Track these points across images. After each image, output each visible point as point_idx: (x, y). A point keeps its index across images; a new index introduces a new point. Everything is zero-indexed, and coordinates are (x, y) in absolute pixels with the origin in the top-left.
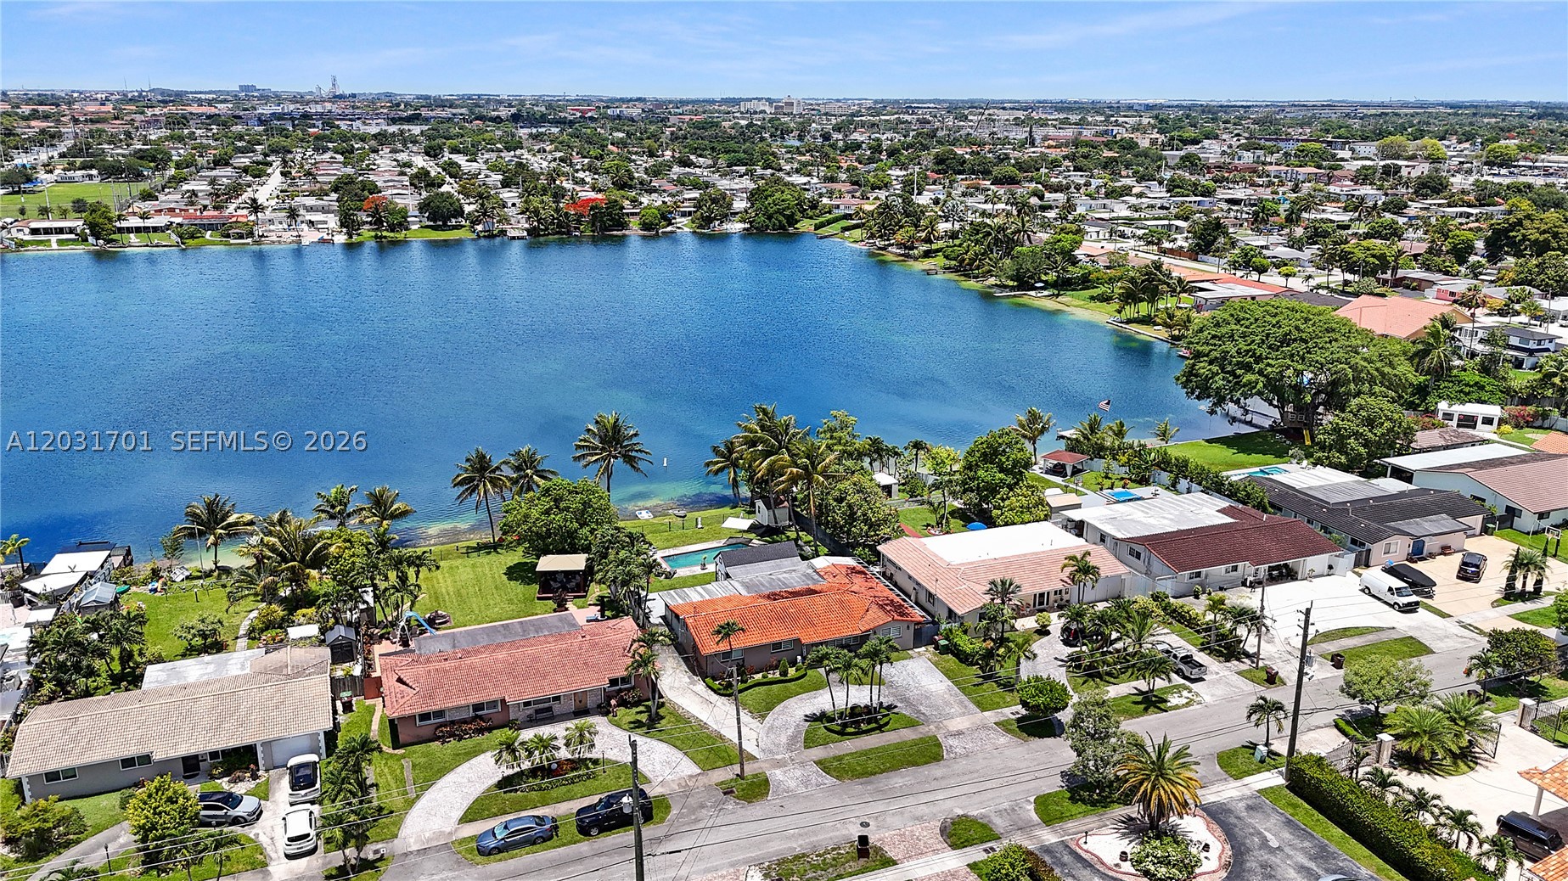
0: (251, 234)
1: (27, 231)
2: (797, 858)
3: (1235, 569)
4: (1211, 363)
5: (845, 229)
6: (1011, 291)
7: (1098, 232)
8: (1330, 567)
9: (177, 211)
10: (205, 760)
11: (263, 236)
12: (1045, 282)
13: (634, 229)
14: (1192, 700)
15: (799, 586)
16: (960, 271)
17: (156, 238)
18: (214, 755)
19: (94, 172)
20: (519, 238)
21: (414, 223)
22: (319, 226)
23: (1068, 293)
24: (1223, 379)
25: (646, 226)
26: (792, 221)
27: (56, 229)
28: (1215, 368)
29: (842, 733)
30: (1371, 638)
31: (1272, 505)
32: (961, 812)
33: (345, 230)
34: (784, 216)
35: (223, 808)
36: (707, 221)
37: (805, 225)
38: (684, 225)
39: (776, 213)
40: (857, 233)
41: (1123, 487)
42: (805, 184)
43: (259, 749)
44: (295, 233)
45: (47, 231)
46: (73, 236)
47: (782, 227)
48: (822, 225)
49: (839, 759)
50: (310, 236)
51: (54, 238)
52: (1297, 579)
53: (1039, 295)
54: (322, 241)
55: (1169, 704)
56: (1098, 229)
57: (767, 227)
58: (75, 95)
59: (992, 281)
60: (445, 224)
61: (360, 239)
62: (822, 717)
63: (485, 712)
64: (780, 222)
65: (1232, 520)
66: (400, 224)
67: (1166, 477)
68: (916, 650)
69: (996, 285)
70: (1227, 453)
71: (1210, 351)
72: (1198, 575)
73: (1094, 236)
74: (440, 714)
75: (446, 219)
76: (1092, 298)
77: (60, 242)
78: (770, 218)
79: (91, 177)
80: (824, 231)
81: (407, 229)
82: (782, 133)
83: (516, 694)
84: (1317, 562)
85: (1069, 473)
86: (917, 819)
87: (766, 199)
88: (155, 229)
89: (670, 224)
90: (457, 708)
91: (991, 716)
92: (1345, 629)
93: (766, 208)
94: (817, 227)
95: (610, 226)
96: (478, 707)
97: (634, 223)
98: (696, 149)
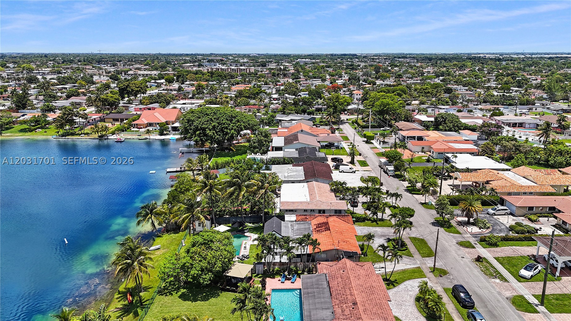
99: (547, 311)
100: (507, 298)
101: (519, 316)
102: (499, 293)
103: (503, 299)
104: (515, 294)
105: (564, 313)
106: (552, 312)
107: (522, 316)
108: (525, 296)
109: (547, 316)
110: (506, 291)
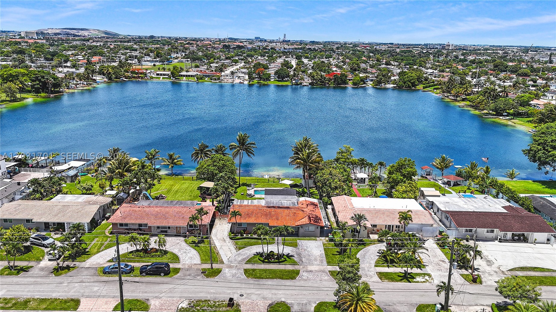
0: (219, 79)
1: (155, 74)
2: (206, 301)
3: (492, 231)
4: (539, 145)
5: (435, 89)
6: (491, 116)
7: (552, 97)
8: (548, 240)
9: (203, 71)
10: (51, 225)
11: (223, 80)
12: (509, 113)
13: (350, 85)
14: (427, 280)
15: (286, 206)
16: (474, 107)
17: (190, 79)
18: (54, 224)
19: (189, 59)
20: (306, 86)
21: (272, 79)
22: (241, 78)
23: (518, 119)
24: (543, 153)
25: (354, 84)
26: (414, 85)
27: (164, 74)
28: (539, 147)
29: (263, 262)
30: (547, 274)
31: (535, 208)
32: (283, 300)
33: (249, 80)
34: (411, 82)
35: (40, 240)
36: (379, 82)
37: (420, 87)
38: (370, 84)
39: (407, 81)
40: (438, 91)
41: (471, 193)
42: (432, 73)
43: (66, 225)
44: (233, 80)
45: (161, 75)
46: (167, 77)
47: (409, 87)
48: (426, 87)
49: (254, 270)
50: (237, 81)
51: (162, 77)
52: (527, 242)
53: (504, 118)
54: (241, 83)
55: (415, 280)
56: (553, 95)
57: (403, 86)
58: (206, 39)
59: (485, 111)
60: (283, 80)
61: (253, 83)
62: (261, 255)
63: (143, 228)
64: (408, 85)
65: (507, 212)
66: (267, 79)
67: (494, 191)
68: (320, 238)
69: (487, 113)
70: (539, 187)
71: (539, 140)
72: (471, 231)
73: (550, 98)
74: (126, 225)
75: (284, 78)
76: (528, 121)
77: (163, 78)
78: (405, 83)
79: (188, 61)
80: (426, 89)
81: (270, 81)
82: (438, 56)
83: (153, 222)
84: (541, 236)
85: (452, 185)
86: (264, 298)
87: (405, 75)
88: (191, 76)
89: (365, 83)
90: (133, 224)
91: (330, 268)
92: (536, 268)
93: (404, 79)
94: (424, 88)
95: (340, 83)
96: (140, 225)
97: (350, 83)
98: (396, 59)
100: (149, 300)
102: (157, 297)
103: (149, 297)
104: (152, 307)
110: (159, 303)
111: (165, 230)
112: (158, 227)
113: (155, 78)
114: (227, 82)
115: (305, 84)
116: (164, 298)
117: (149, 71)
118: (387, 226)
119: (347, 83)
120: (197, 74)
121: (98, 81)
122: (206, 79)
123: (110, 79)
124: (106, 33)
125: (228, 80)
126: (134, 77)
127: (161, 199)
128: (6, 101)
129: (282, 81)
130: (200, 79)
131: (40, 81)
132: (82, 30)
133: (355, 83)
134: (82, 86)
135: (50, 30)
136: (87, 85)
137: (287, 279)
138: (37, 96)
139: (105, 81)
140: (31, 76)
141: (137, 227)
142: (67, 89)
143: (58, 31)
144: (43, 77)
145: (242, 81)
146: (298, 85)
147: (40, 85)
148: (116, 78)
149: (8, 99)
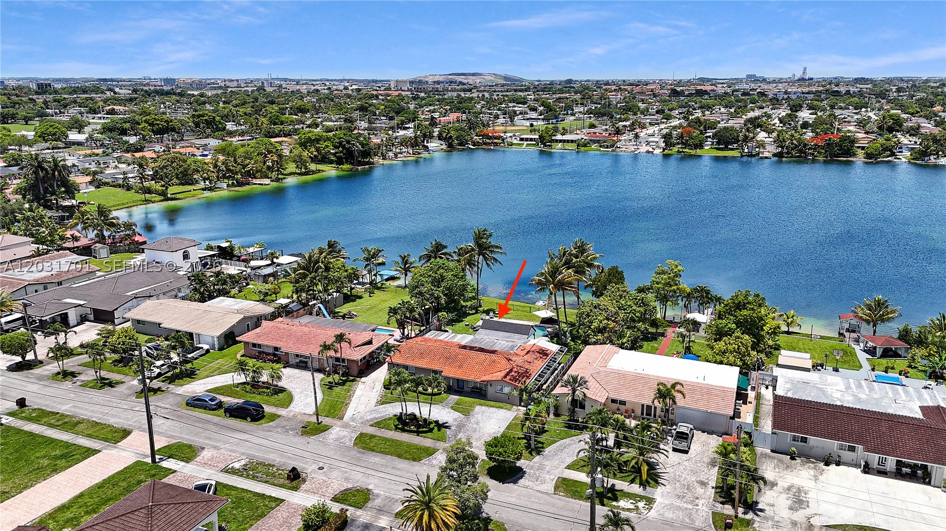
0: (613, 146)
1: (518, 139)
2: (269, 465)
3: (852, 449)
9: (597, 134)
11: (620, 147)
13: (860, 157)
17: (567, 146)
20: (766, 158)
21: (708, 145)
22: (651, 144)
25: (869, 156)
29: (395, 427)
33: (664, 147)
36: (925, 154)
38: (904, 156)
41: (902, 375)
43: (194, 336)
44: (636, 147)
45: (527, 140)
46: (534, 143)
49: (372, 437)
50: (644, 148)
51: (525, 143)
52: (928, 484)
54: (648, 152)
55: (614, 503)
61: (670, 152)
63: (278, 353)
68: (520, 407)
74: (260, 346)
75: (728, 144)
77: (528, 145)
81: (702, 148)
85: (878, 354)
86: (345, 479)
88: (568, 141)
89: (893, 154)
90: (267, 346)
96: (276, 349)
97: (861, 154)
99: (144, 460)
100: (203, 448)
101: (172, 437)
102: (215, 448)
103: (207, 444)
104: (198, 459)
105: (122, 471)
106: (138, 463)
107: (169, 440)
108: (183, 463)
109: (141, 454)
110: (212, 455)
111: (306, 360)
112: (297, 356)
113: (515, 144)
114: (625, 151)
115: (766, 154)
116: (223, 451)
117: (509, 135)
118: (645, 406)
119: (854, 155)
120: (582, 139)
121: (432, 148)
122: (593, 147)
123: (450, 146)
124: (506, 78)
125: (627, 147)
126: (485, 144)
127: (348, 318)
128: (296, 173)
129: (726, 149)
130: (583, 146)
131: (344, 147)
132: (474, 75)
133: (869, 154)
134: (407, 154)
135: (431, 77)
136: (413, 154)
137: (406, 459)
138: (338, 167)
139: (442, 149)
140: (335, 140)
141: (271, 351)
142: (383, 159)
143: (441, 79)
144: (348, 142)
145: (651, 150)
146: (754, 156)
147: (344, 154)
148: (460, 144)
149: (298, 171)
